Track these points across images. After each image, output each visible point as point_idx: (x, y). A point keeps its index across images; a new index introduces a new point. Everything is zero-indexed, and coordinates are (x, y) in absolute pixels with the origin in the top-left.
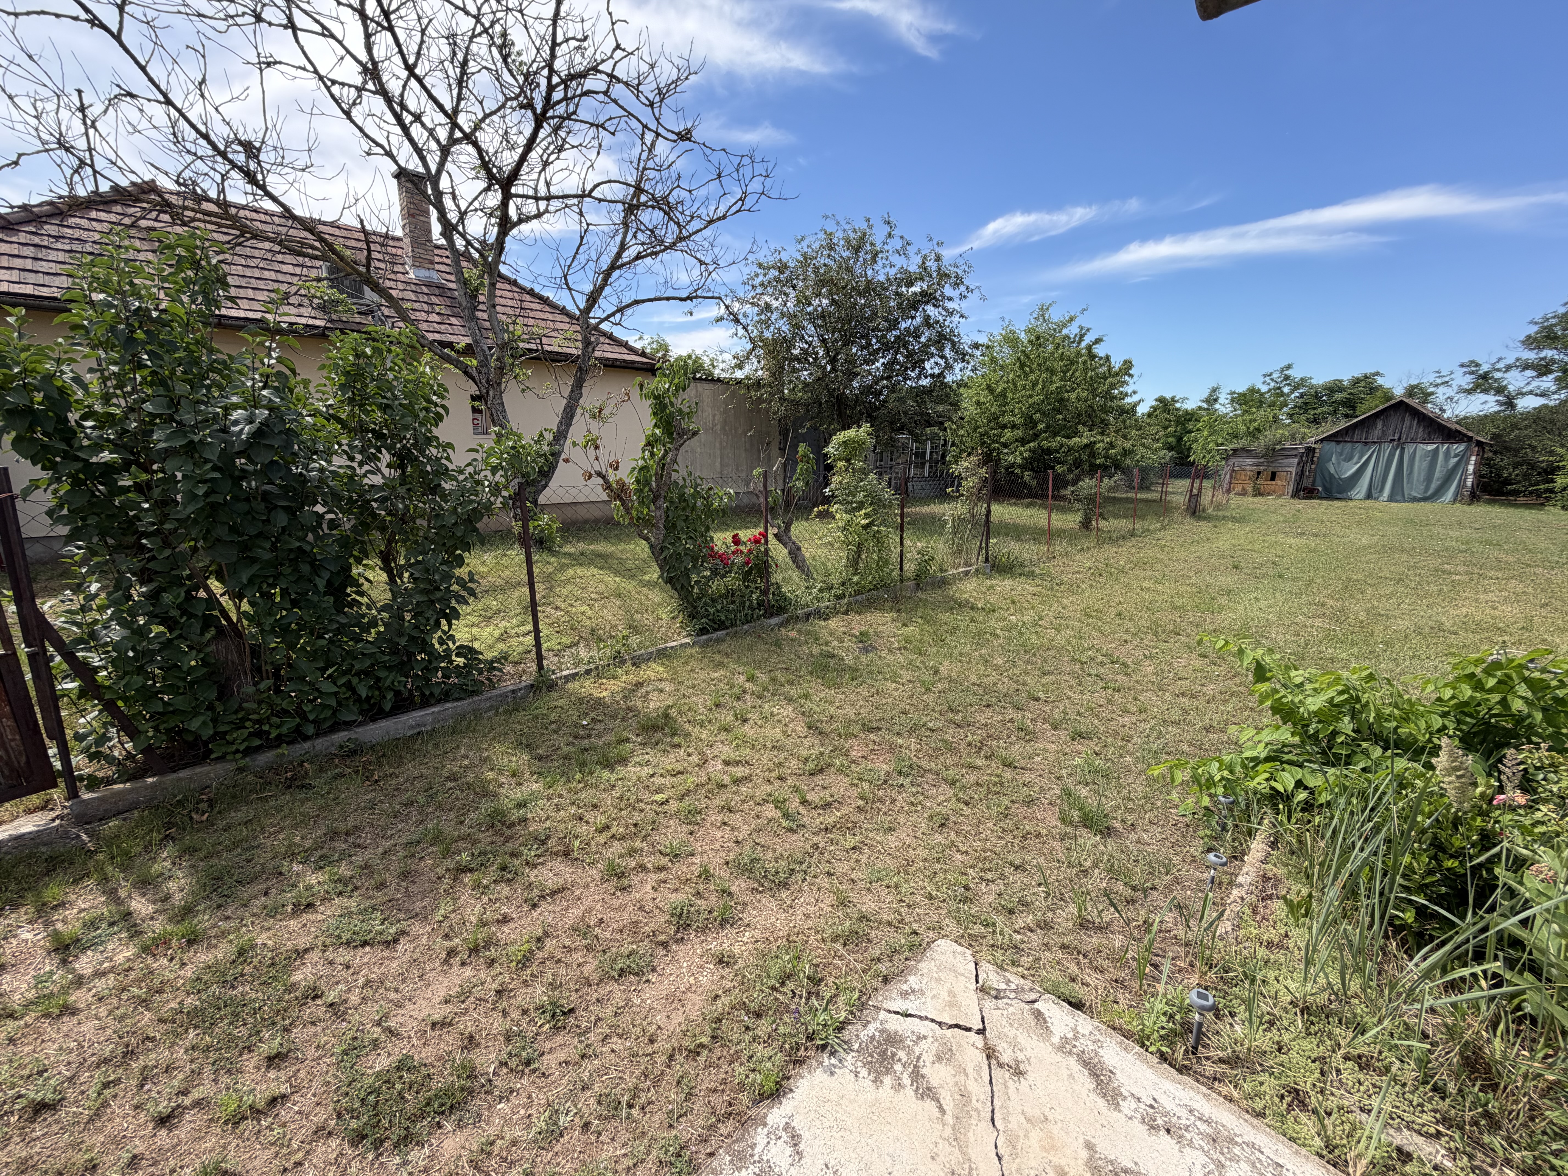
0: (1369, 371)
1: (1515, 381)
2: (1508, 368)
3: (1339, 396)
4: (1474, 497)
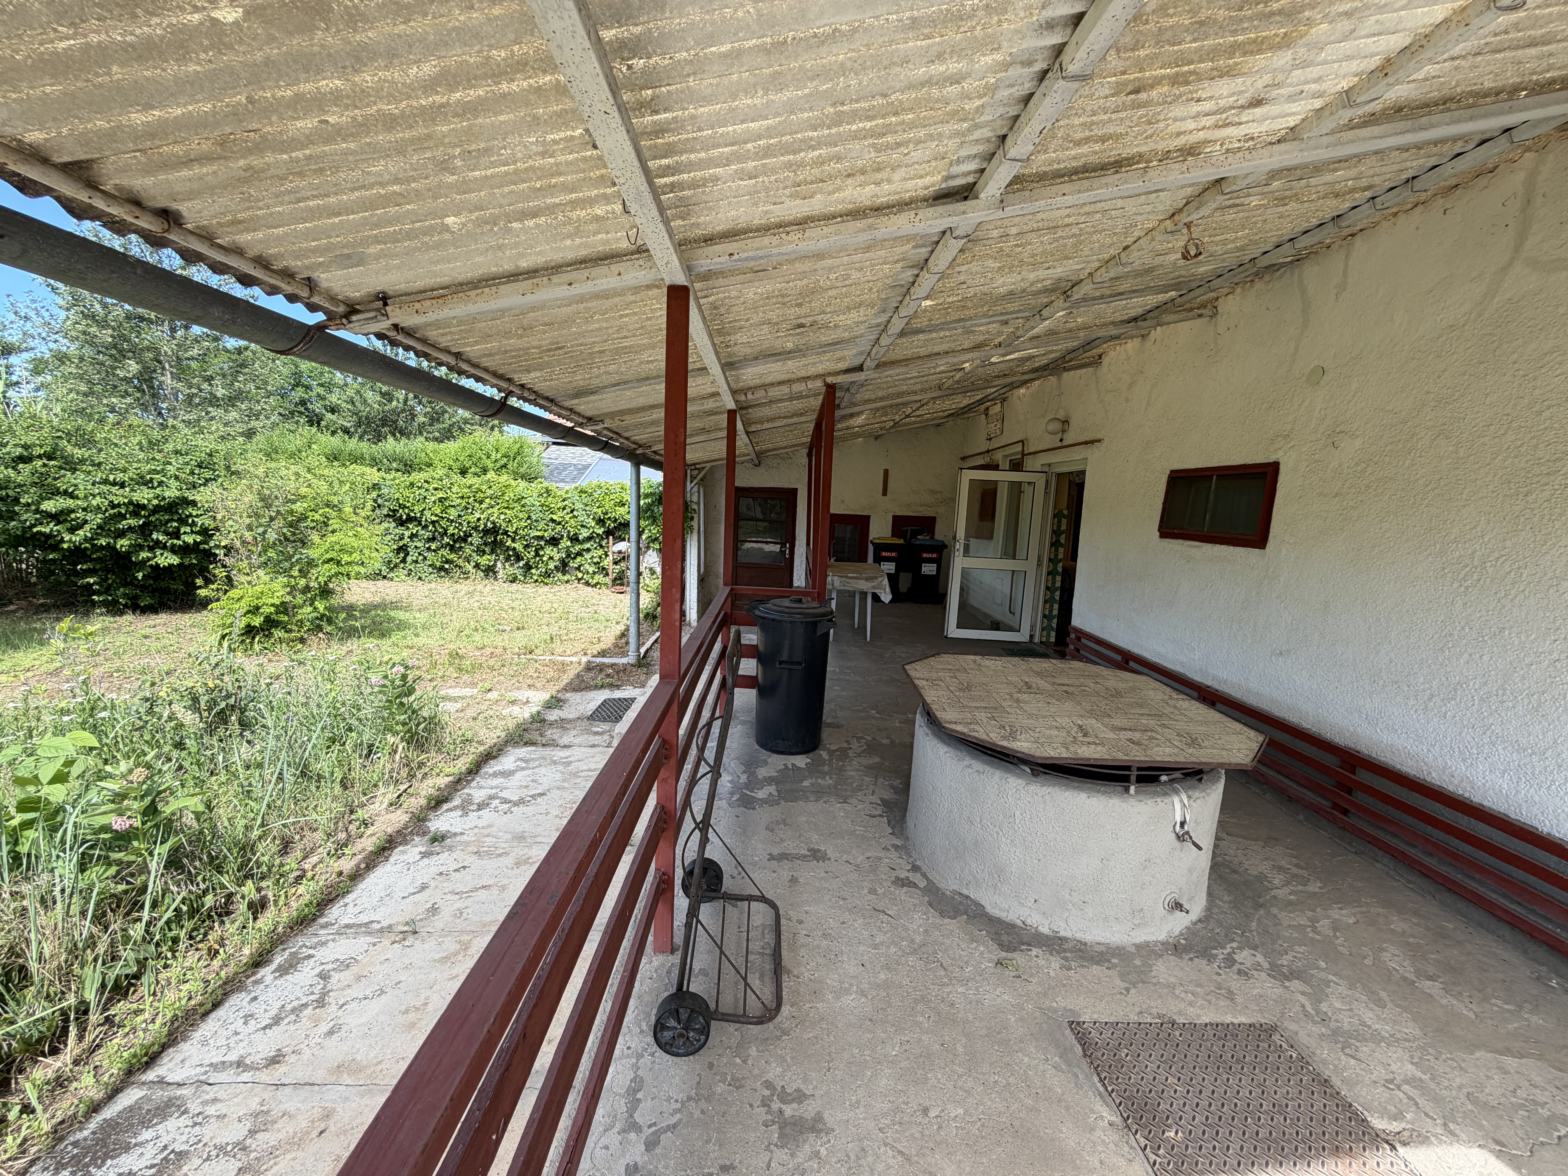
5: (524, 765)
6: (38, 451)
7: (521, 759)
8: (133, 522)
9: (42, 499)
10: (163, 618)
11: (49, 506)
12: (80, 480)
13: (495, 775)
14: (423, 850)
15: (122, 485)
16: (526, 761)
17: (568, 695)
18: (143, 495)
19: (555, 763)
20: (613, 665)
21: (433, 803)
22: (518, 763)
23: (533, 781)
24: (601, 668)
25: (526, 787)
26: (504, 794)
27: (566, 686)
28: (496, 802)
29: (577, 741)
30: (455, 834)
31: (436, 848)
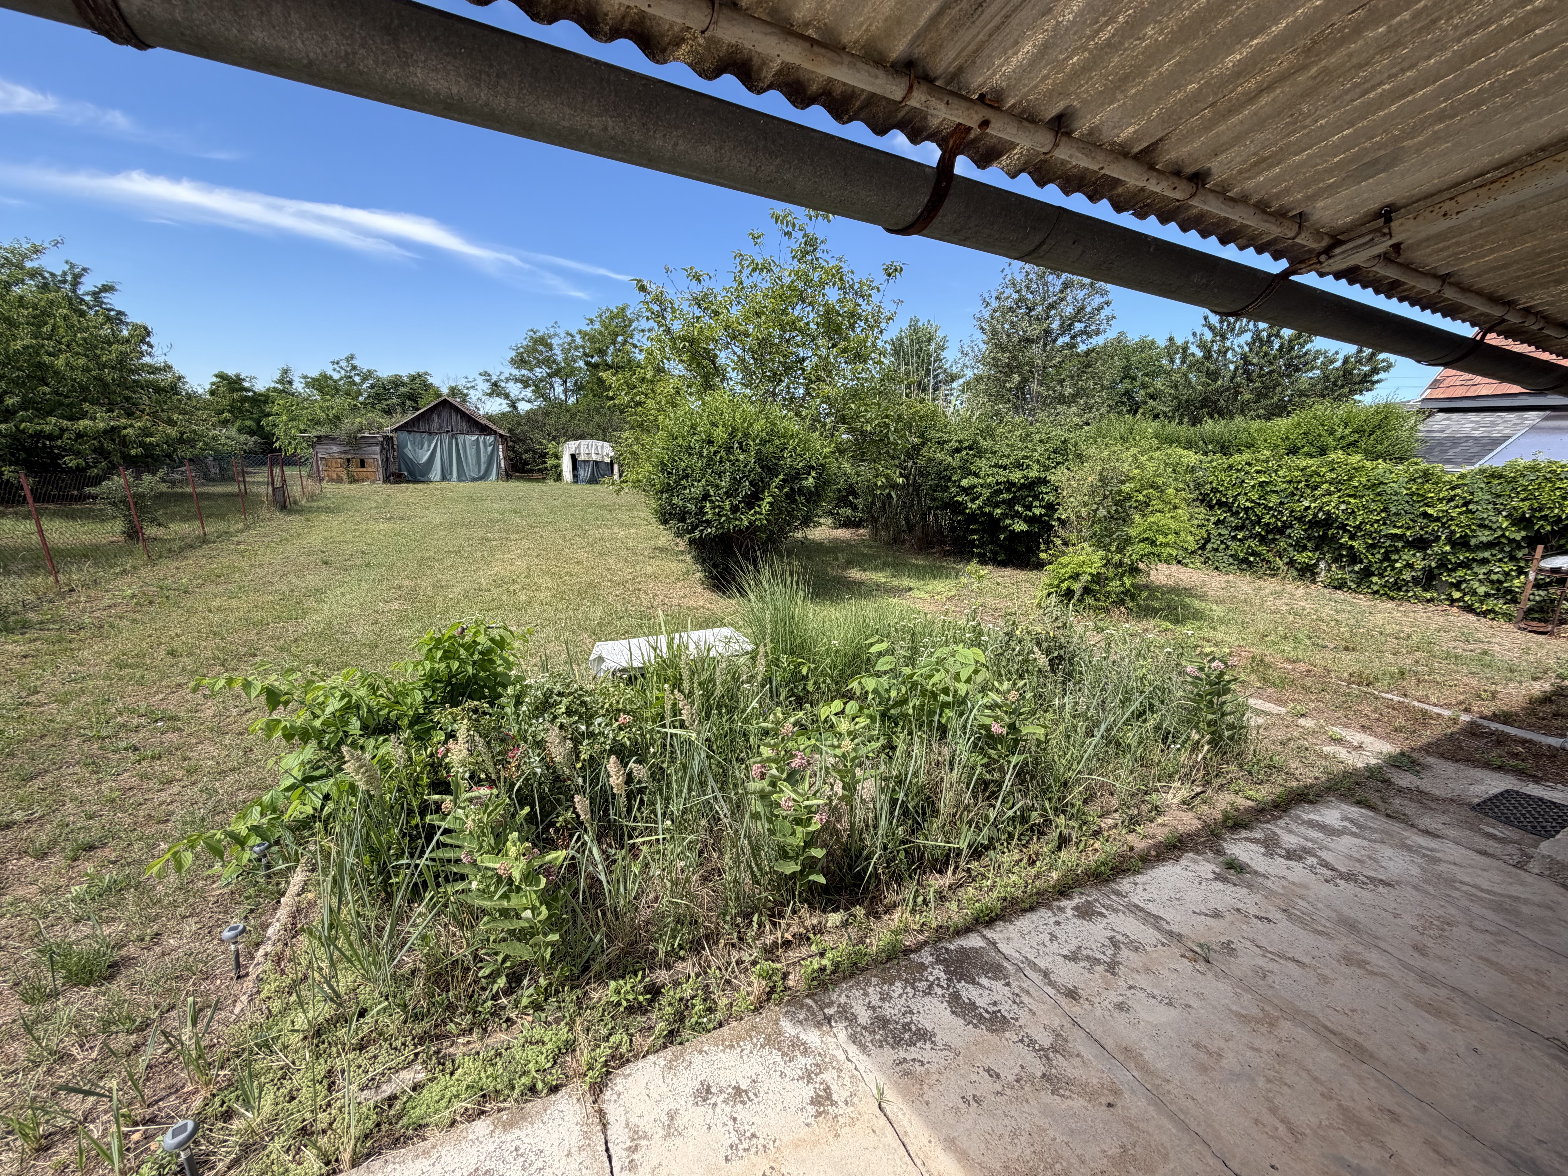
0: (421, 371)
1: (514, 389)
2: (507, 380)
3: (403, 390)
4: (508, 476)
5: (1355, 829)
6: (966, 444)
7: (1351, 821)
8: (1006, 496)
9: (963, 477)
10: (1008, 571)
11: (965, 483)
12: (982, 464)
13: (1311, 824)
14: (1217, 870)
15: (1005, 468)
16: (1360, 827)
17: (1430, 760)
18: (1016, 476)
19: (1409, 848)
20: (1524, 742)
21: (1230, 823)
22: (1346, 824)
23: (1370, 858)
24: (1501, 740)
25: (1359, 861)
26: (1324, 854)
27: (1429, 744)
28: (1312, 860)
29: (1452, 833)
30: (1256, 873)
31: (1232, 875)
